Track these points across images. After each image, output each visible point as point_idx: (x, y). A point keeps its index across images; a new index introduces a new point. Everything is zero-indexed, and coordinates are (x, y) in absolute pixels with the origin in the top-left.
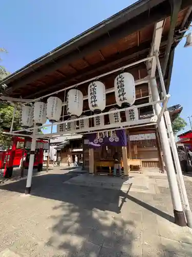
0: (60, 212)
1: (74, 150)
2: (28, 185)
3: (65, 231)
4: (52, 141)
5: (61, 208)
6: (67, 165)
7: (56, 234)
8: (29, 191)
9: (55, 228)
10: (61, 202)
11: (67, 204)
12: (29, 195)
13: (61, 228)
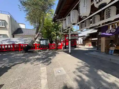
0: (81, 64)
1: (93, 39)
2: (70, 52)
3: (81, 72)
4: (79, 35)
5: (81, 63)
6: (88, 47)
7: (77, 71)
8: (70, 54)
9: (77, 69)
10: (82, 61)
11: (85, 62)
12: (70, 55)
13: (79, 70)
